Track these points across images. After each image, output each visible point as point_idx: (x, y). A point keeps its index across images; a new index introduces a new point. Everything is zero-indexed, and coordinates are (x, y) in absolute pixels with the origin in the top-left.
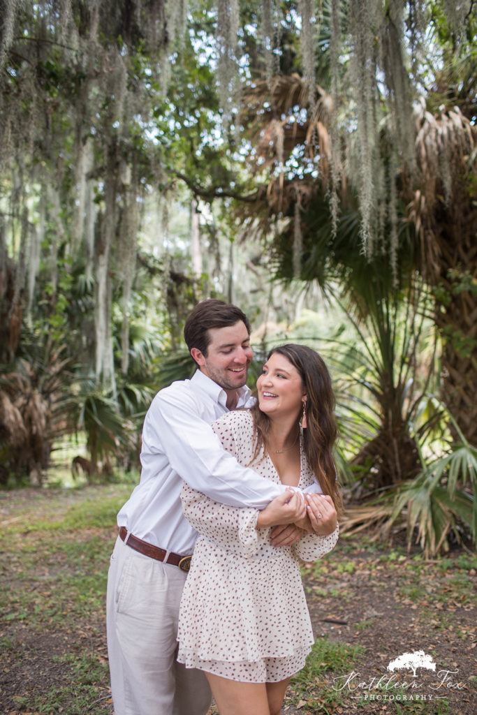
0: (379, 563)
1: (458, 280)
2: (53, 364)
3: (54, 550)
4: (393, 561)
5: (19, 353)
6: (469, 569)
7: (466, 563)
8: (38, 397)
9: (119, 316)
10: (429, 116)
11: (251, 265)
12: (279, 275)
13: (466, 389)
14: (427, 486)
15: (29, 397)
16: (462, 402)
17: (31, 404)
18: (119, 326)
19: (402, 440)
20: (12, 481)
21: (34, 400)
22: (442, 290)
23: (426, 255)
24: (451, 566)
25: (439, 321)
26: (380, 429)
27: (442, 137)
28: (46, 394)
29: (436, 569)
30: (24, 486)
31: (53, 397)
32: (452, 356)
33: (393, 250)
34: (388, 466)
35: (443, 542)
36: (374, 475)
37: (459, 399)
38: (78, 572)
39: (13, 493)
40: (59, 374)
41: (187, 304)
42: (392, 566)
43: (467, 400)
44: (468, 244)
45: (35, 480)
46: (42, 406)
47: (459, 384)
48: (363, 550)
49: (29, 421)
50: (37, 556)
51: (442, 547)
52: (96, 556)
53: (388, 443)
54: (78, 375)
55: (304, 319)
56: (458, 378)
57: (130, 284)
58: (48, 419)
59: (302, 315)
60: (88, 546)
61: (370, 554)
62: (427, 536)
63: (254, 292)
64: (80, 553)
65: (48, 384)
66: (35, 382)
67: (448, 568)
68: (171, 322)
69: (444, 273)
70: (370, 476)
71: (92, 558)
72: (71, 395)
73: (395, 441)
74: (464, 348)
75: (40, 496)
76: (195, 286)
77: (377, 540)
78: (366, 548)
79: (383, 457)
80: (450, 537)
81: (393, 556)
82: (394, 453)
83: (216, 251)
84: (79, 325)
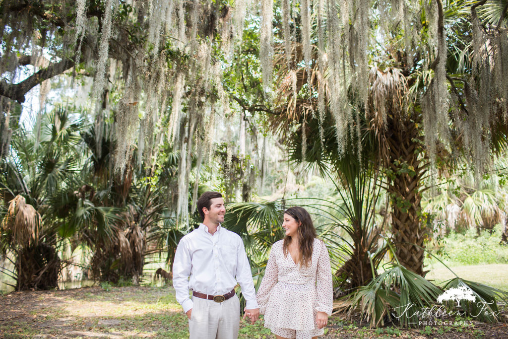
0: (342, 330)
1: (400, 167)
2: (149, 208)
3: (154, 319)
4: (350, 329)
5: (128, 200)
6: (392, 334)
7: (391, 331)
8: (139, 228)
9: (192, 178)
10: (379, 74)
11: (279, 144)
12: (293, 157)
13: (405, 232)
14: (374, 288)
15: (133, 228)
16: (403, 240)
17: (134, 232)
18: (192, 184)
19: (365, 262)
20: (121, 281)
21: (136, 230)
22: (391, 171)
23: (381, 151)
24: (382, 332)
25: (390, 190)
26: (352, 256)
27: (386, 86)
28: (144, 227)
29: (374, 334)
30: (128, 285)
31: (148, 229)
32: (397, 212)
33: (359, 152)
34: (356, 278)
35: (381, 320)
36: (348, 283)
37: (401, 238)
38: (170, 330)
39: (123, 288)
40: (153, 214)
41: (237, 174)
42: (350, 332)
43: (406, 238)
44: (408, 143)
45: (135, 282)
46: (141, 235)
47: (401, 229)
48: (335, 324)
49: (133, 244)
50: (145, 322)
51: (380, 323)
52: (179, 323)
53: (357, 264)
54: (163, 215)
55: (313, 182)
56: (401, 226)
57: (201, 161)
58: (144, 243)
59: (313, 180)
60: (174, 318)
61: (339, 326)
62: (371, 316)
63: (280, 161)
64: (170, 321)
65: (145, 221)
66: (137, 218)
67: (381, 333)
68: (226, 184)
69: (392, 161)
70: (345, 284)
71: (177, 324)
72: (159, 228)
73: (361, 263)
74: (404, 207)
75: (140, 290)
76: (242, 163)
77: (344, 319)
78: (337, 323)
79: (354, 273)
80: (385, 317)
81: (351, 326)
82: (360, 270)
83: (255, 143)
84: (167, 184)
